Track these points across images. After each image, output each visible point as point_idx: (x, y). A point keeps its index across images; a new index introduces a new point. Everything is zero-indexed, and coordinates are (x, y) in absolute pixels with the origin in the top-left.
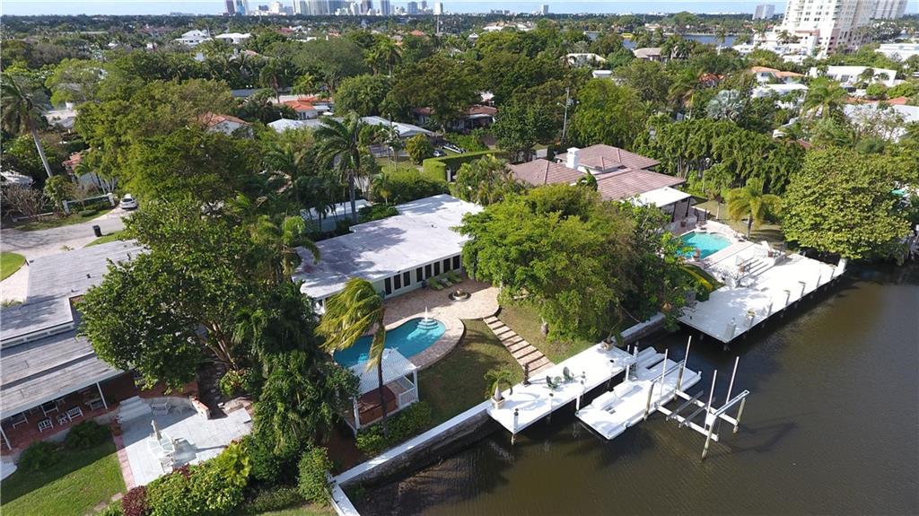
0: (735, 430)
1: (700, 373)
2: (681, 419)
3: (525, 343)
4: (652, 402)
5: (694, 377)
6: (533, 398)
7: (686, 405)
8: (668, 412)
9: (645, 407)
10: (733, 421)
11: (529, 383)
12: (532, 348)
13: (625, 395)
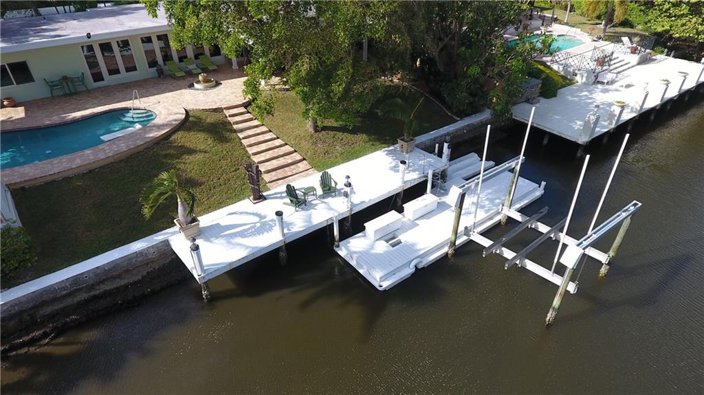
0: (603, 270)
1: (543, 183)
2: (509, 254)
3: (278, 142)
4: (461, 229)
5: (534, 191)
6: (257, 219)
7: (518, 230)
8: (486, 242)
9: (449, 235)
10: (602, 257)
11: (264, 198)
12: (288, 149)
13: (422, 217)
